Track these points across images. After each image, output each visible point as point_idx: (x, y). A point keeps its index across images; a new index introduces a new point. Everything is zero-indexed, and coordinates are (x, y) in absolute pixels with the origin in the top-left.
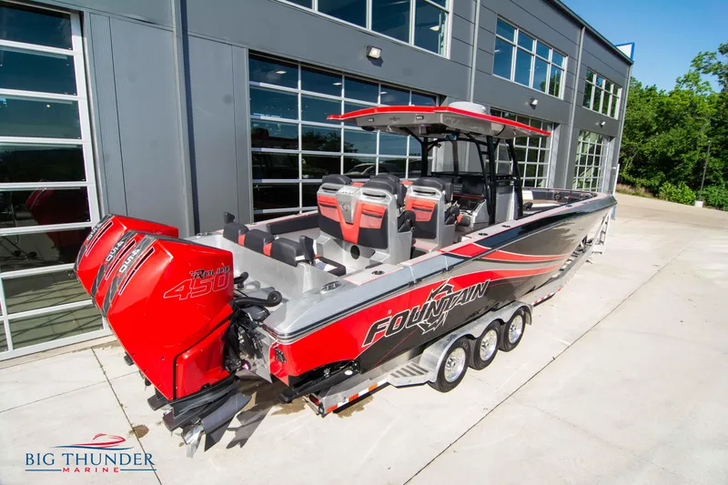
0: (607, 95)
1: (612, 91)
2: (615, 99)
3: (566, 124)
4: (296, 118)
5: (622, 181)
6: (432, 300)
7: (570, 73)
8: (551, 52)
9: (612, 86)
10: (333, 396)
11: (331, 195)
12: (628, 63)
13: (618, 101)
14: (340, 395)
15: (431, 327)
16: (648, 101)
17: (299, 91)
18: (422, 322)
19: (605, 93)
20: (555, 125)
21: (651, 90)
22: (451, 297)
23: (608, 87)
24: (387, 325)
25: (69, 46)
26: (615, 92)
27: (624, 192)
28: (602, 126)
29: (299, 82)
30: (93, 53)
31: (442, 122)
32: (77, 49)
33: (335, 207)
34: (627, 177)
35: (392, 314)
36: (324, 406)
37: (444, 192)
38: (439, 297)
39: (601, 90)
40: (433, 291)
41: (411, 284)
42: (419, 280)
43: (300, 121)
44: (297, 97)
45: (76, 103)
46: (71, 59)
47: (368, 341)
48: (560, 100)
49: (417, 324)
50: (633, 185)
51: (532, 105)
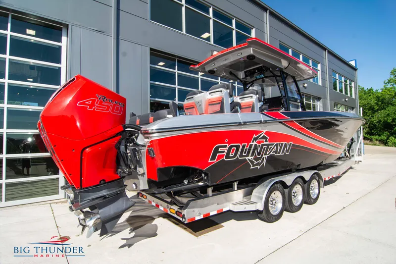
0: (346, 86)
1: (348, 83)
2: (351, 87)
3: (325, 98)
4: (175, 84)
5: (365, 138)
6: (255, 143)
7: (323, 72)
8: (310, 61)
9: (348, 81)
10: (192, 210)
11: (191, 101)
12: (355, 69)
13: (353, 89)
14: (196, 210)
15: (256, 165)
16: (370, 95)
17: (176, 71)
18: (250, 158)
19: (345, 84)
20: (319, 99)
21: (370, 90)
22: (268, 145)
23: (346, 81)
24: (226, 150)
25: (60, 41)
26: (350, 84)
27: (367, 144)
28: (346, 101)
29: (176, 67)
30: (71, 43)
31: (252, 53)
32: (64, 43)
33: (193, 107)
34: (366, 136)
35: (229, 143)
36: (186, 216)
37: (257, 95)
38: (259, 142)
39: (342, 82)
40: (255, 136)
41: (240, 124)
42: (245, 123)
43: (177, 86)
44: (175, 75)
45: (60, 68)
46: (60, 47)
47: (213, 158)
48: (319, 85)
49: (247, 158)
50: (371, 140)
51: (304, 87)
